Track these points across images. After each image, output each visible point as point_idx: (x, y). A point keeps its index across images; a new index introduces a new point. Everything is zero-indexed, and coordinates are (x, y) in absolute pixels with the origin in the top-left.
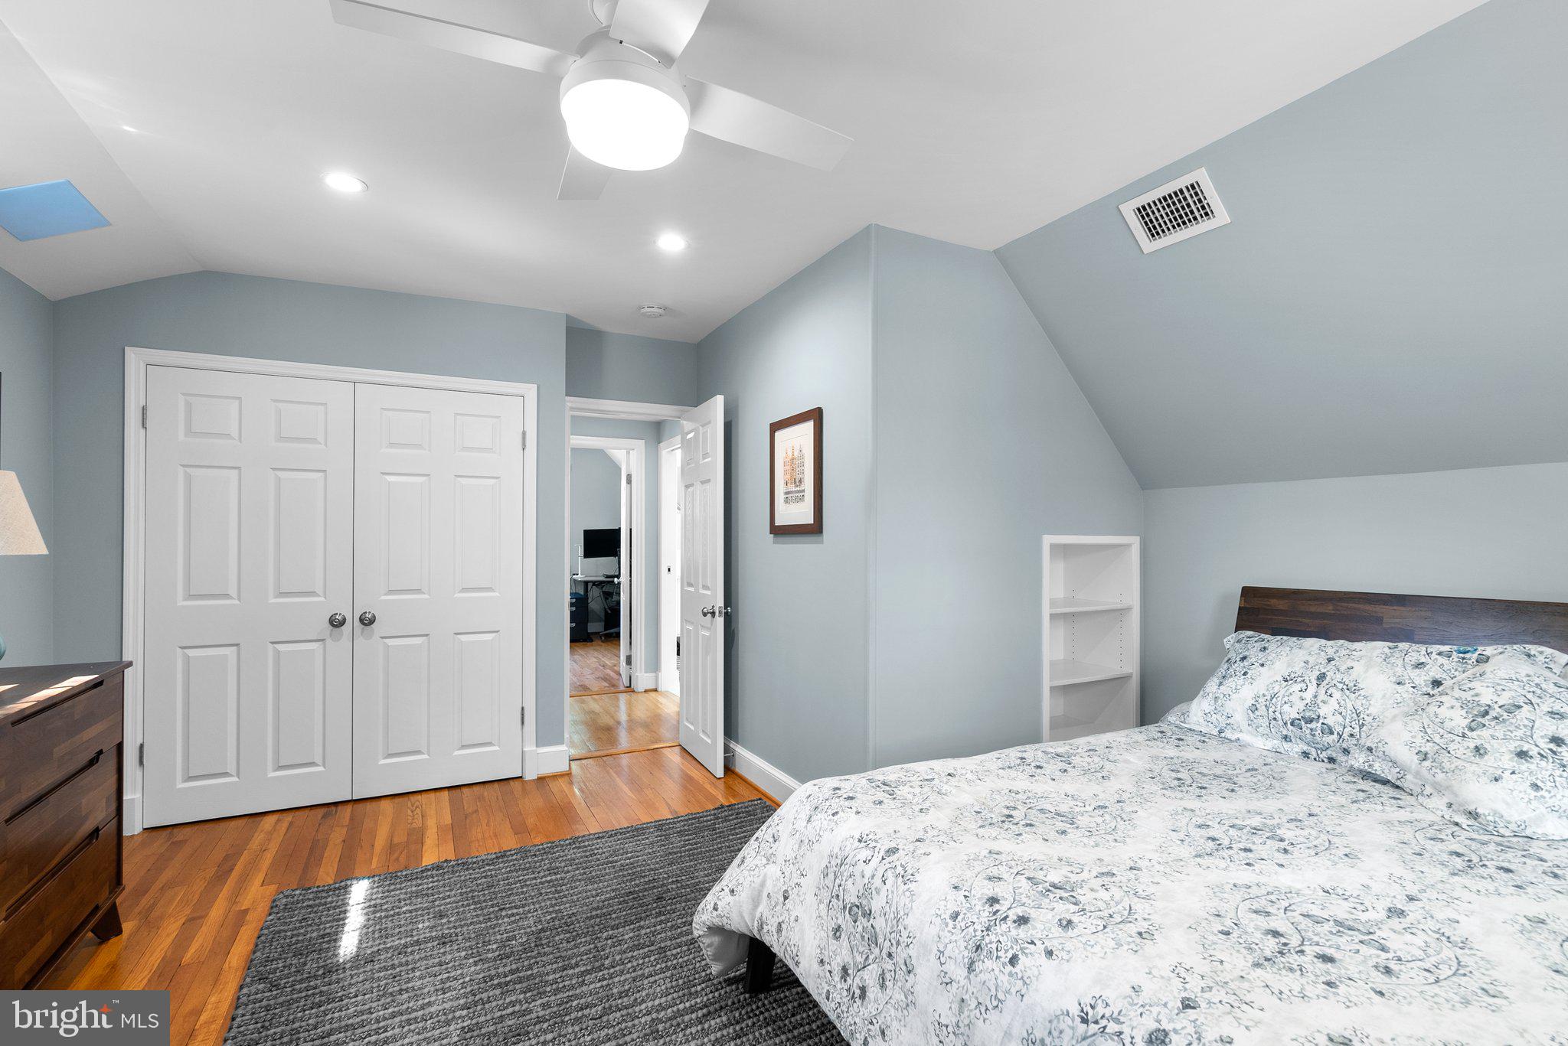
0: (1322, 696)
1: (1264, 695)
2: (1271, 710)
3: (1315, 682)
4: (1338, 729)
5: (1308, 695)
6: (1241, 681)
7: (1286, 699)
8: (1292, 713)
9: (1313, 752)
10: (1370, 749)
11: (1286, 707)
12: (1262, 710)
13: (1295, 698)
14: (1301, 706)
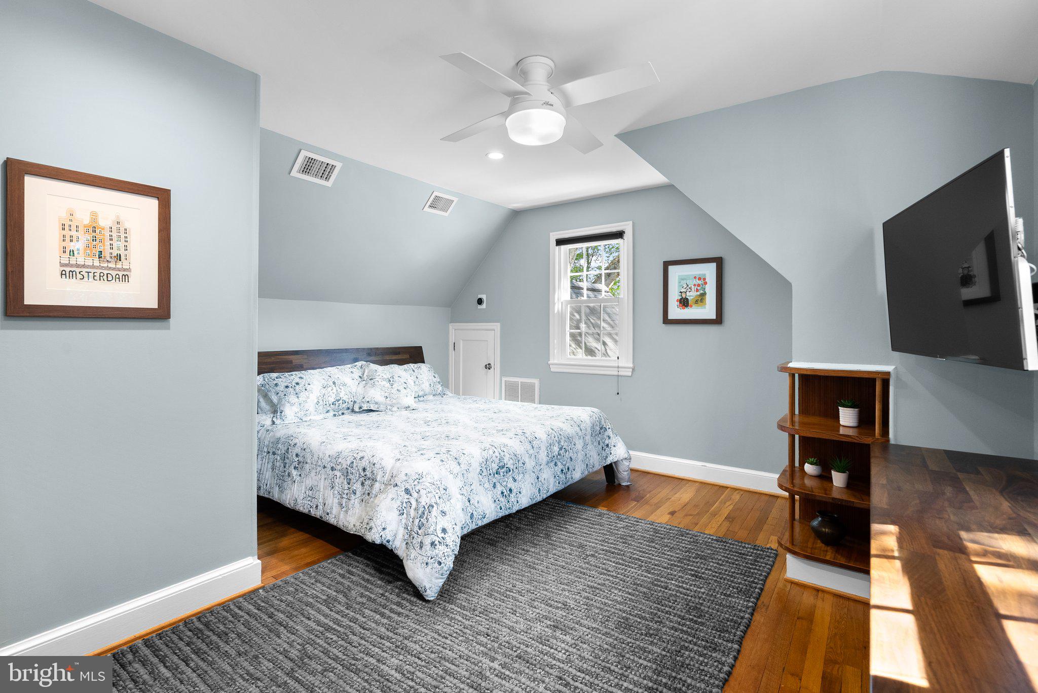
0: (339, 390)
1: (320, 396)
2: (324, 401)
3: (333, 385)
4: (347, 400)
5: (334, 391)
6: (307, 393)
7: (328, 395)
8: (332, 400)
9: (336, 413)
10: (368, 402)
11: (330, 398)
12: (321, 402)
13: (331, 393)
14: (334, 396)
